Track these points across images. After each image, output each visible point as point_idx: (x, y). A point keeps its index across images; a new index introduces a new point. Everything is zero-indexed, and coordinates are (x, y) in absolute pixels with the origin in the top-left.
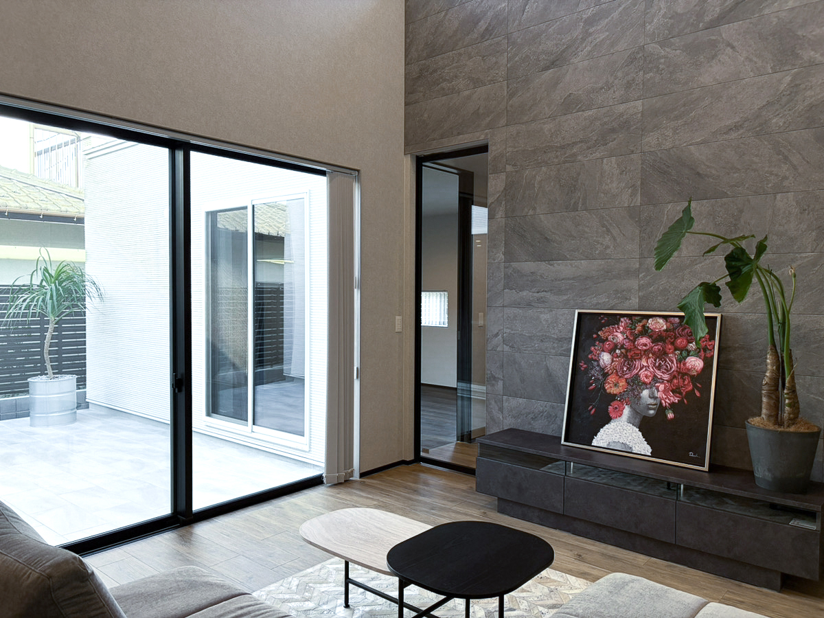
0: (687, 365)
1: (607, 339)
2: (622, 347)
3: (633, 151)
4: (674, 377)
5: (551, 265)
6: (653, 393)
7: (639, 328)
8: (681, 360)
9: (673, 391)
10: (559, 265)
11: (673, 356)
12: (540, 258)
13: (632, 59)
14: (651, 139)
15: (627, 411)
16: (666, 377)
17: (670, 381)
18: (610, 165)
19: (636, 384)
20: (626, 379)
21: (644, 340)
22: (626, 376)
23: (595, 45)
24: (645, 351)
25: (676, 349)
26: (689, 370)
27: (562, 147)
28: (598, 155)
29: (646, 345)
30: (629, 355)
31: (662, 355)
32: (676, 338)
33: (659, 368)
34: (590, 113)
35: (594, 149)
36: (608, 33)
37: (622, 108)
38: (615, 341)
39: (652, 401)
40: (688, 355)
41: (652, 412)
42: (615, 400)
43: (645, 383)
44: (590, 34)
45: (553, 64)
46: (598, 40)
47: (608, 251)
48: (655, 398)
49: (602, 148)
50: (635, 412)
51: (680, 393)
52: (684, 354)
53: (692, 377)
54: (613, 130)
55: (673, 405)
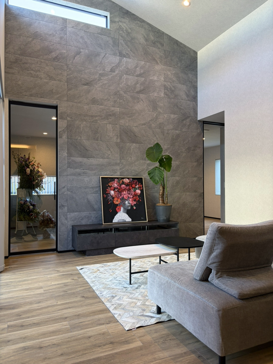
0: (137, 192)
1: (112, 186)
2: (117, 188)
3: (117, 124)
4: (134, 196)
5: (88, 159)
6: (129, 202)
7: (121, 182)
8: (135, 191)
9: (134, 200)
10: (92, 159)
11: (132, 190)
12: (84, 157)
13: (115, 94)
14: (122, 122)
15: (122, 209)
16: (132, 196)
17: (133, 198)
18: (109, 127)
19: (123, 200)
20: (120, 199)
21: (123, 186)
22: (120, 198)
23: (104, 84)
24: (124, 189)
25: (133, 188)
26: (137, 194)
27: (92, 116)
28: (105, 122)
29: (124, 187)
30: (119, 191)
31: (129, 190)
32: (132, 184)
33: (129, 194)
34: (102, 107)
35: (104, 120)
36: (107, 82)
37: (113, 109)
38: (114, 187)
39: (129, 204)
40: (136, 189)
41: (129, 208)
42: (118, 206)
43: (126, 199)
44: (101, 79)
45: (87, 84)
46: (104, 83)
47: (110, 156)
48: (130, 203)
49: (107, 120)
50: (124, 208)
51: (136, 201)
52: (135, 189)
53: (138, 196)
54: (110, 115)
55: (135, 205)
